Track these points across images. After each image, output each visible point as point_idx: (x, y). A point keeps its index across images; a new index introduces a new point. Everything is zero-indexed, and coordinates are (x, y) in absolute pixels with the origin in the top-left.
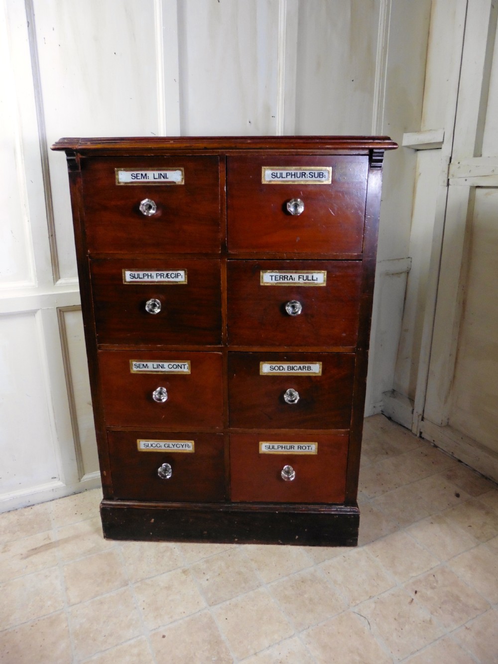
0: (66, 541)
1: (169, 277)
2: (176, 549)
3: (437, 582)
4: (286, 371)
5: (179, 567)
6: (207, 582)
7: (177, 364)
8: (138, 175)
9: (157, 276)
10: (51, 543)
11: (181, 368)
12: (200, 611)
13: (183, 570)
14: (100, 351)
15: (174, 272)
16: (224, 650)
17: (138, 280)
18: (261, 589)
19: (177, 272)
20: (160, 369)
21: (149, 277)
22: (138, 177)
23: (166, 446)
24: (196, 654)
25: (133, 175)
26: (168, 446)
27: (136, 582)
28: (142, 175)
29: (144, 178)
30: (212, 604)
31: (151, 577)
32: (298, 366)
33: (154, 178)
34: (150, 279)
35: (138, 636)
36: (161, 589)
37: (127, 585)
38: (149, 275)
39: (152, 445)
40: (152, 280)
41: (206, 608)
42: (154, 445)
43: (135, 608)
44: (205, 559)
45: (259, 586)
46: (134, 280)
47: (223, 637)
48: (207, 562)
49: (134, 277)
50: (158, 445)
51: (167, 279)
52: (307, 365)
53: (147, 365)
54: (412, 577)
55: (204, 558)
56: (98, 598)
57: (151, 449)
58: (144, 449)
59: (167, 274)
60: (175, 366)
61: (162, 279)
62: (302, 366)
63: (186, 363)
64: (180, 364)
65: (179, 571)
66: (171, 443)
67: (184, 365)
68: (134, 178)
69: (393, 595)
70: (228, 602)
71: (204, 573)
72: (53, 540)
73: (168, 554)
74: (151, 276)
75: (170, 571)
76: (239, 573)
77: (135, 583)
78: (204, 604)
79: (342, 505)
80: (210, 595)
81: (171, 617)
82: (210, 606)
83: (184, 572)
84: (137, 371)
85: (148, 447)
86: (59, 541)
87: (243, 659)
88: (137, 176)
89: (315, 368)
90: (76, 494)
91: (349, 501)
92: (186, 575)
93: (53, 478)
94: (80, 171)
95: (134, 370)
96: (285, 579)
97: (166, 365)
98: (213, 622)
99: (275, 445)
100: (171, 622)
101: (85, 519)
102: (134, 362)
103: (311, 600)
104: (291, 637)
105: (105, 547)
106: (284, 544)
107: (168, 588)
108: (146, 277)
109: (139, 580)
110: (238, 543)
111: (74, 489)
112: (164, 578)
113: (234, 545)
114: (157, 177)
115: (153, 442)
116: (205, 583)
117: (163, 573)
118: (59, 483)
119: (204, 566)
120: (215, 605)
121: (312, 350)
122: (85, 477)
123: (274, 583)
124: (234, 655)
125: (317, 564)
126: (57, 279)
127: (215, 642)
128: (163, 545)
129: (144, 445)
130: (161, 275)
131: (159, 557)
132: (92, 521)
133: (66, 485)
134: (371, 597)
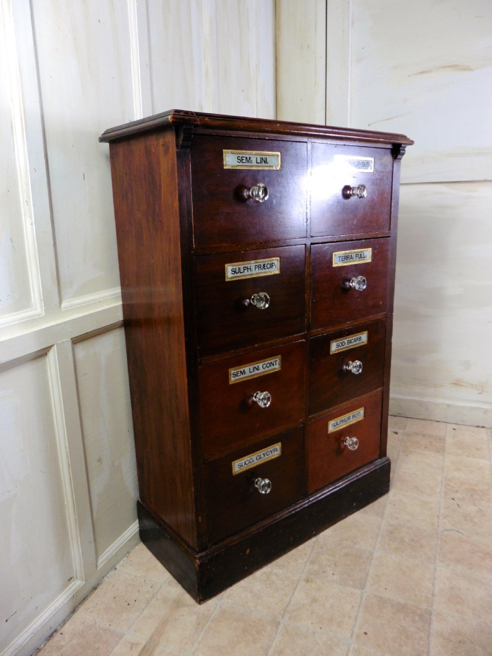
0: (159, 632)
1: (265, 268)
2: (274, 570)
3: (454, 487)
4: (347, 345)
5: (299, 581)
6: (335, 576)
7: (270, 362)
8: (243, 158)
9: (255, 268)
10: (145, 647)
11: (273, 365)
12: (361, 598)
13: (304, 580)
14: (200, 367)
15: (269, 262)
16: (414, 608)
17: (239, 274)
18: (376, 555)
19: (271, 262)
20: (256, 372)
21: (249, 270)
22: (243, 161)
23: (258, 458)
24: (403, 625)
25: (239, 158)
26: (260, 458)
27: (283, 616)
28: (246, 158)
29: (248, 162)
30: (362, 586)
31: (289, 603)
32: (354, 338)
33: (257, 163)
34: (249, 273)
35: (349, 649)
36: (310, 605)
37: (279, 623)
38: (249, 267)
39: (245, 464)
40: (252, 273)
41: (362, 592)
42: (247, 463)
43: (314, 633)
44: (308, 563)
45: (372, 554)
46: (236, 275)
47: (402, 601)
48: (312, 562)
49: (235, 272)
50: (251, 461)
51: (264, 271)
52: (358, 337)
53: (244, 370)
54: (440, 492)
55: (305, 562)
56: (271, 651)
57: (245, 468)
58: (238, 471)
59: (264, 265)
60: (268, 365)
61: (260, 271)
62: (356, 337)
63: (277, 359)
64: (272, 361)
65: (304, 583)
66: (261, 453)
67: (276, 361)
68: (239, 161)
69: (445, 508)
70: (369, 578)
71: (324, 572)
72: (144, 642)
73: (274, 577)
74: (250, 269)
75: (296, 588)
76: (347, 555)
77: (283, 617)
78: (357, 592)
79: (378, 459)
80: (351, 583)
81: (350, 617)
82: (363, 589)
83: (307, 581)
84: (235, 380)
85: (242, 467)
86: (151, 638)
87: (432, 604)
88: (242, 160)
89: (364, 337)
90: (95, 588)
91: (383, 453)
92: (312, 582)
93: (69, 580)
94: (188, 150)
95: (233, 380)
96: (379, 539)
97: (260, 365)
98: (381, 598)
99: (338, 420)
100: (356, 620)
101: (148, 602)
102: (232, 371)
103: (412, 540)
104: (435, 570)
105: (209, 610)
106: (346, 517)
107: (314, 600)
108: (246, 271)
109: (282, 612)
110: (315, 535)
111: (93, 583)
112: (300, 597)
113: (313, 539)
114: (259, 161)
115: (246, 459)
116: (335, 577)
117: (293, 593)
118: (77, 584)
119: (316, 567)
120: (364, 586)
121: (362, 321)
122: (100, 561)
123: (378, 546)
124: (424, 606)
125: (382, 517)
126: (60, 302)
127: (401, 608)
128: (259, 574)
129: (239, 466)
130: (259, 267)
131: (270, 584)
132: (157, 599)
133: (86, 581)
134: (438, 517)
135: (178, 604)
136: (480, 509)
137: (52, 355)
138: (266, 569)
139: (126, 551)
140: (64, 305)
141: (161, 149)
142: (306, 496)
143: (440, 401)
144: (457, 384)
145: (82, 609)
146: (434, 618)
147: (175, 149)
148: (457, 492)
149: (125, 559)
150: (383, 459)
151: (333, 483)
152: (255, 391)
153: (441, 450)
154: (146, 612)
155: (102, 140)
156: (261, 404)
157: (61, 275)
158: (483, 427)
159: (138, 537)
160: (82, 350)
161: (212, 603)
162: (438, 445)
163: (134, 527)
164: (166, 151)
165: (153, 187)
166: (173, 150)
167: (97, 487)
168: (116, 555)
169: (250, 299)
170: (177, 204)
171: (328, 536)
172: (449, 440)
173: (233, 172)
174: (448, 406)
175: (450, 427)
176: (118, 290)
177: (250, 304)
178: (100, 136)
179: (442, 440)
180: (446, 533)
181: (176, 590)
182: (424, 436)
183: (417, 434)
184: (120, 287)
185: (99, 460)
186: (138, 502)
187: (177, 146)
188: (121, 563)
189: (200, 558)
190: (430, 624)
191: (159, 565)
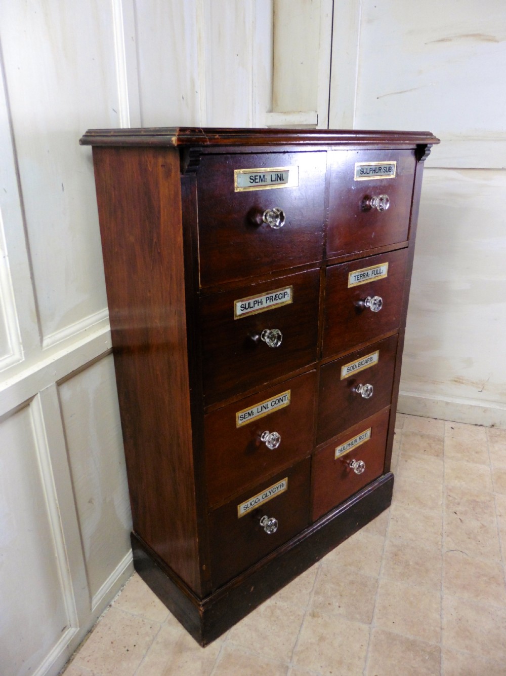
1: (277, 299)
2: (278, 603)
3: (455, 498)
4: (358, 368)
5: (305, 615)
6: (341, 609)
7: (279, 398)
8: (256, 177)
9: (267, 300)
11: (282, 401)
12: (370, 634)
13: (310, 615)
14: (205, 416)
15: (282, 292)
16: (424, 645)
17: (249, 310)
18: (382, 582)
19: (283, 292)
20: (265, 410)
21: (260, 303)
22: (256, 181)
23: (264, 497)
24: (413, 666)
25: (252, 178)
26: (266, 496)
27: (291, 658)
28: (260, 177)
29: (262, 181)
30: (370, 622)
31: (296, 643)
32: (365, 360)
33: (272, 181)
34: (260, 306)
36: (318, 645)
37: (288, 668)
38: (260, 301)
39: (251, 504)
40: (262, 306)
41: (370, 627)
42: (253, 503)
44: (313, 593)
45: (377, 581)
46: (245, 311)
47: (411, 638)
48: (317, 593)
49: (245, 308)
50: (257, 501)
51: (275, 302)
52: (370, 357)
53: (252, 411)
54: (442, 504)
55: (310, 593)
57: (249, 510)
58: (244, 513)
59: (276, 296)
60: (277, 401)
61: (272, 303)
62: (367, 358)
63: (287, 394)
64: (281, 397)
65: (309, 618)
66: (267, 491)
67: (285, 396)
68: (252, 181)
69: (448, 524)
70: (376, 610)
71: (329, 604)
73: (278, 612)
74: (261, 302)
75: (302, 624)
76: (352, 583)
77: (291, 660)
78: (365, 627)
79: (381, 475)
80: (358, 616)
81: (359, 658)
82: (371, 624)
83: (313, 615)
84: (243, 423)
85: (248, 509)
87: (441, 639)
88: (255, 179)
89: (375, 357)
90: (90, 631)
91: (386, 468)
92: (319, 617)
93: (62, 630)
94: (195, 175)
95: (240, 423)
96: (384, 562)
97: (269, 404)
98: (390, 634)
99: (345, 445)
100: (365, 661)
101: (148, 647)
102: (239, 414)
103: (417, 563)
104: (442, 598)
105: (214, 654)
106: (349, 537)
107: (322, 639)
108: (256, 305)
109: (290, 654)
110: (318, 560)
111: (87, 626)
112: (306, 635)
113: (317, 565)
114: (274, 179)
115: (252, 500)
116: (342, 611)
117: (300, 631)
118: (71, 632)
119: (321, 599)
120: (372, 620)
121: (375, 340)
122: (94, 602)
123: (383, 571)
124: (433, 642)
125: (385, 535)
126: (42, 341)
127: (411, 645)
128: (263, 608)
129: (243, 509)
130: (270, 299)
131: (275, 621)
132: (158, 643)
133: (80, 627)
134: (442, 534)
135: (180, 648)
136: (483, 525)
137: (36, 406)
138: (269, 603)
139: (120, 585)
140: (45, 343)
141: (161, 170)
142: (311, 524)
143: (439, 398)
144: (458, 381)
145: (78, 657)
146: (443, 656)
147: (179, 175)
148: (459, 504)
149: (120, 593)
150: (387, 475)
151: (337, 507)
152: (263, 430)
153: (440, 454)
154: (147, 659)
155: (84, 142)
156: (270, 446)
157: (41, 308)
158: (481, 425)
159: (132, 568)
160: (67, 391)
161: (215, 644)
162: (436, 448)
163: (128, 558)
164: (168, 174)
165: (150, 212)
166: (177, 175)
167: (89, 529)
168: (110, 592)
169: (260, 334)
170: (180, 239)
171: (331, 559)
172: (448, 442)
173: (245, 195)
174: (447, 403)
175: (448, 425)
176: (105, 312)
177: (259, 339)
178: (81, 137)
179: (441, 441)
180: (450, 554)
181: (178, 631)
182: (422, 436)
183: (415, 434)
184: (107, 308)
185: (90, 502)
186: (132, 533)
187: (182, 171)
188: (116, 598)
189: (203, 605)
190: (440, 663)
191: (157, 600)
